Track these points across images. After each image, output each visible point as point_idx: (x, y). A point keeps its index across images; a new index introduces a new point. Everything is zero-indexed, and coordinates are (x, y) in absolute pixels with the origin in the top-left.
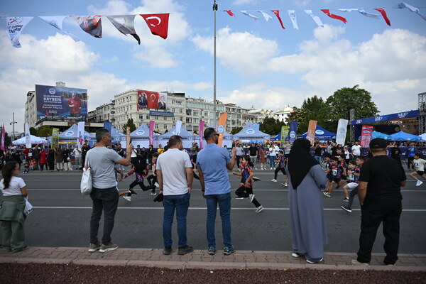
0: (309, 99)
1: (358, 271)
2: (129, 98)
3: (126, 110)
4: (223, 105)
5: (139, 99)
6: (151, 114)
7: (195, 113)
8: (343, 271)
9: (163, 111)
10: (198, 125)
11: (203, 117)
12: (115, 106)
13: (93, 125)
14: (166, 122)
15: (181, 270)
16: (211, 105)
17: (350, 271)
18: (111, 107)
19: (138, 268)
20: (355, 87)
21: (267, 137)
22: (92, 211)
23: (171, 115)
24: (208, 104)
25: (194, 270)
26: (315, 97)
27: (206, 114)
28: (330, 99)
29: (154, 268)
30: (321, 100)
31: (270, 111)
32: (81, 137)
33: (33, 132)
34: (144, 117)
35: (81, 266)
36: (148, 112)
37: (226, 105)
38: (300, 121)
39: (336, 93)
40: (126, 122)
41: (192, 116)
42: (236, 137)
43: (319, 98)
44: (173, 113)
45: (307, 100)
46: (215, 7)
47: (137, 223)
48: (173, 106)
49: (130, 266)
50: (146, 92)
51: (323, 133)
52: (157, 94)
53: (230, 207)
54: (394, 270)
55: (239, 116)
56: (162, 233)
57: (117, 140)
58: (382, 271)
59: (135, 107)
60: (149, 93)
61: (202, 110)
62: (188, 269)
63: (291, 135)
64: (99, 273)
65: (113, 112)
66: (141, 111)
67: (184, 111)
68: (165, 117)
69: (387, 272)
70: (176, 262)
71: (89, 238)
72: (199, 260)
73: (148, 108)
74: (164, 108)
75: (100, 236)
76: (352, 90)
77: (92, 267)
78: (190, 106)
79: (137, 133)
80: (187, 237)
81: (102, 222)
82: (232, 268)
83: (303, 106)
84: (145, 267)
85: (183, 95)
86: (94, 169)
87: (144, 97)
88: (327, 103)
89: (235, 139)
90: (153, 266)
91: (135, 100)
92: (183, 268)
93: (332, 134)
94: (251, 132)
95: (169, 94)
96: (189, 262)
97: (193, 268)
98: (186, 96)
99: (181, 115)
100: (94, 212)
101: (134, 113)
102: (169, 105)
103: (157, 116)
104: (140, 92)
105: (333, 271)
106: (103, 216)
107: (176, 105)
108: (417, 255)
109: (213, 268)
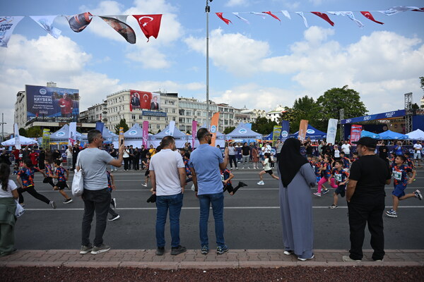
0: (300, 99)
1: (348, 267)
2: (121, 98)
3: (118, 110)
4: (215, 105)
5: (132, 99)
6: (144, 114)
7: (188, 113)
8: (334, 268)
9: (156, 111)
10: (191, 125)
11: (196, 117)
12: (107, 107)
13: (84, 125)
14: (158, 122)
15: (174, 270)
16: (203, 105)
17: (340, 268)
18: (103, 107)
19: (131, 269)
20: (344, 87)
21: (259, 137)
22: (84, 212)
23: (164, 115)
24: (201, 104)
25: (187, 270)
26: (306, 97)
27: (199, 114)
28: (320, 99)
29: (147, 269)
30: (312, 100)
31: (262, 111)
32: (72, 137)
33: (22, 132)
34: (137, 117)
35: (73, 269)
36: (141, 112)
37: (218, 105)
38: (291, 120)
39: (326, 93)
40: (119, 122)
41: (185, 116)
42: (229, 137)
43: (309, 98)
44: (165, 113)
45: (298, 100)
46: (208, 9)
47: (129, 224)
48: (166, 106)
49: (122, 268)
50: (138, 92)
51: (313, 132)
52: (149, 94)
53: (222, 206)
54: (382, 265)
55: (231, 116)
56: (155, 234)
57: (110, 140)
58: (371, 267)
59: (127, 108)
60: (141, 93)
61: (195, 110)
62: (181, 270)
63: (282, 135)
64: (91, 276)
65: (105, 113)
66: (133, 111)
67: (177, 111)
68: (158, 117)
69: (375, 267)
70: (169, 262)
71: (80, 239)
72: (193, 260)
73: (141, 108)
74: (157, 107)
75: (92, 237)
76: (342, 91)
77: (84, 269)
78: (183, 106)
79: (130, 134)
80: (181, 237)
81: (94, 223)
82: (224, 267)
83: (294, 106)
84: (137, 268)
85: (176, 95)
86: (85, 170)
87: (137, 98)
88: (317, 102)
89: (228, 139)
90: (145, 266)
91: (127, 100)
92: (177, 269)
93: (323, 133)
94: (244, 132)
95: (162, 94)
96: (182, 262)
97: (185, 268)
98: (179, 96)
99: (174, 115)
100: (86, 213)
101: (127, 113)
102: (162, 105)
103: (150, 116)
104: (132, 92)
105: (324, 268)
106: (94, 218)
107: (168, 105)
108: (404, 251)
109: (206, 268)
